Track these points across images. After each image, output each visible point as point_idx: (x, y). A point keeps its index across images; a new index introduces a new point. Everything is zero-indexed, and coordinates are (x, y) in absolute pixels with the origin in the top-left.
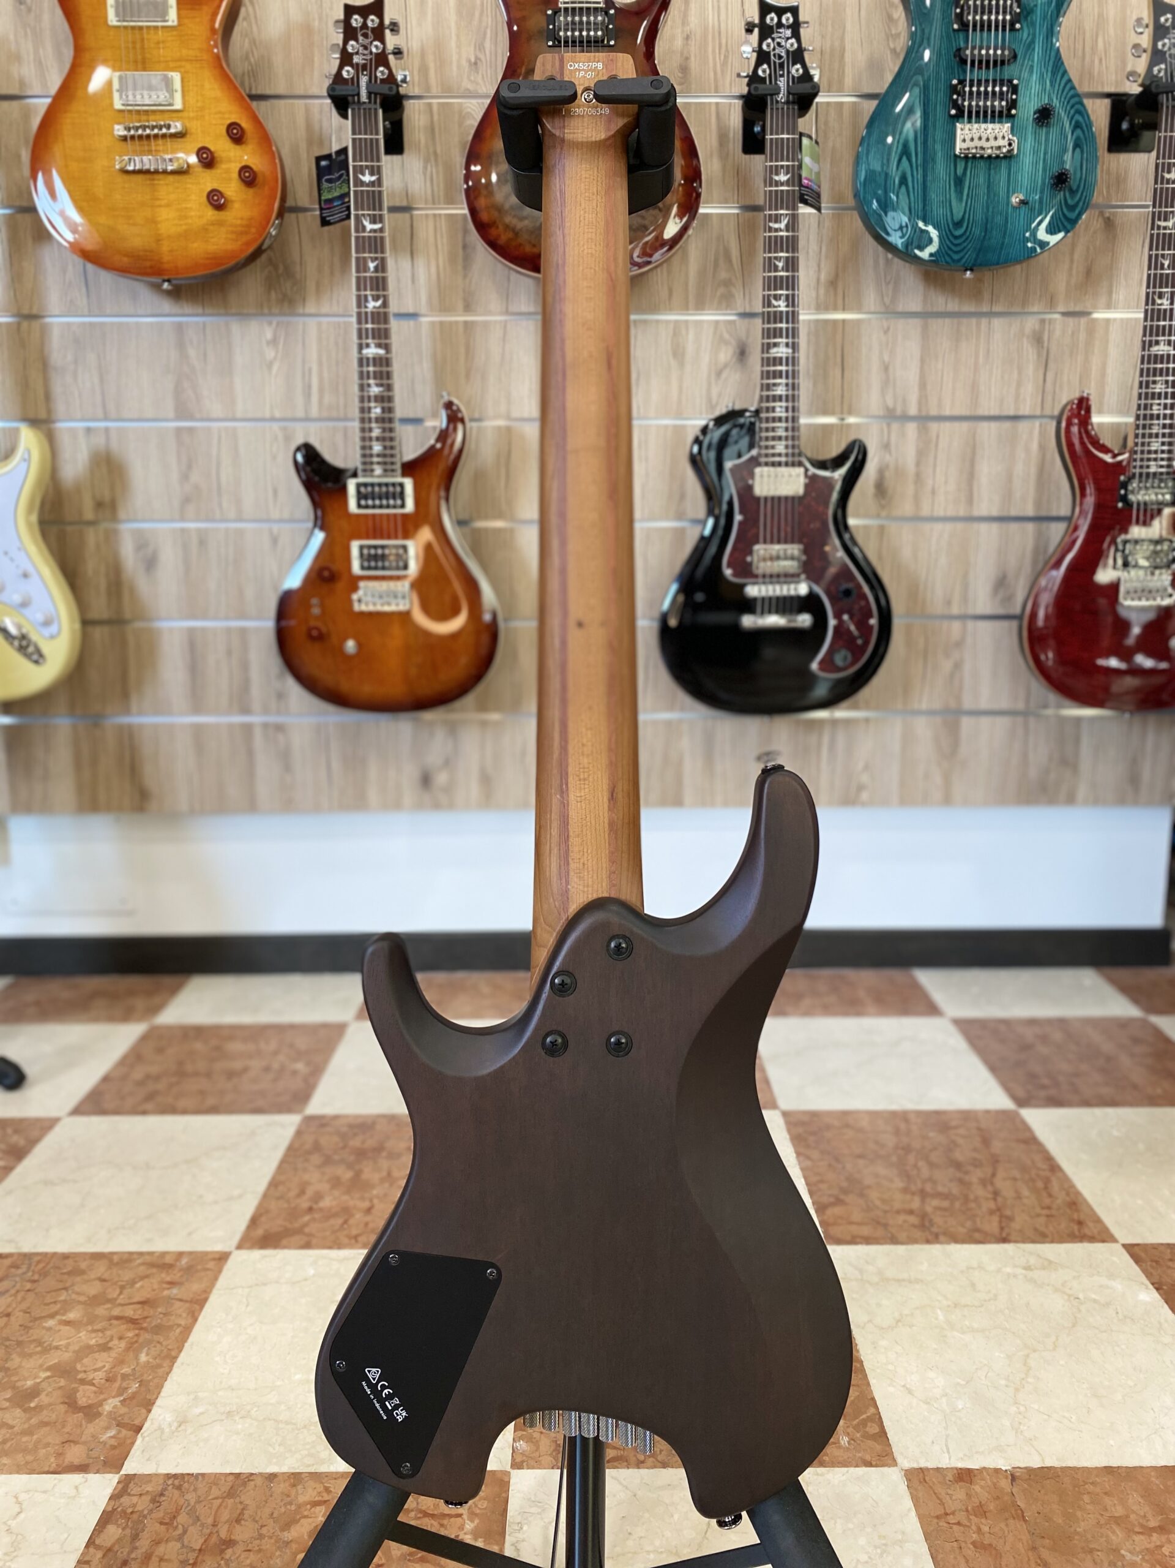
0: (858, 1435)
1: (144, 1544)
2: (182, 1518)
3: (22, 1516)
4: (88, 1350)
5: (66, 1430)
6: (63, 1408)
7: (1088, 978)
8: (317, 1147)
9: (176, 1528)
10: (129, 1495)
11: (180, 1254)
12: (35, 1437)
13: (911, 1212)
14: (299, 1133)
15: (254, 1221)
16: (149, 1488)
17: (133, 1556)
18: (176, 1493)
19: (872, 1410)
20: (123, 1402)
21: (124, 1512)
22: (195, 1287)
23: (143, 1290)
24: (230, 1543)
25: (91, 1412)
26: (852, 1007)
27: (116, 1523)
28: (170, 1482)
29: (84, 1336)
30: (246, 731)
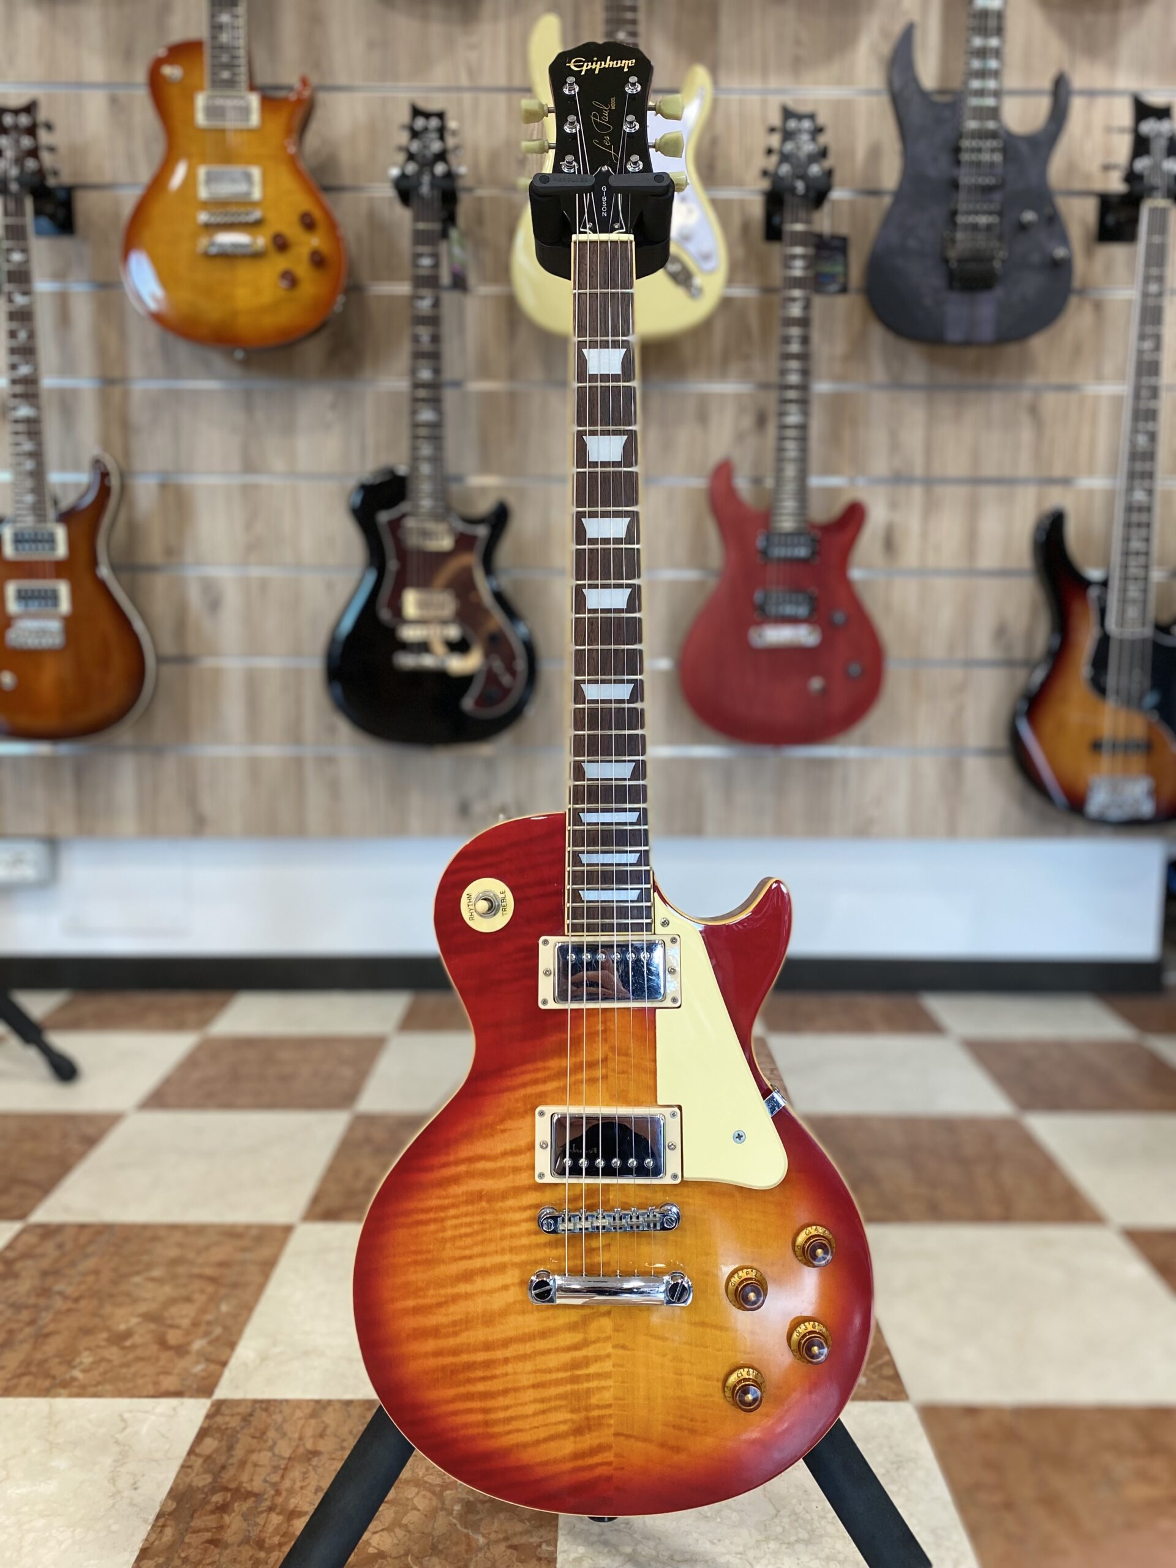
0: (875, 1376)
1: (239, 1452)
2: (271, 1434)
3: (129, 1430)
4: (173, 1301)
5: (162, 1363)
6: (154, 1348)
7: (1086, 1006)
8: (368, 1140)
9: (266, 1441)
10: (223, 1415)
11: (248, 1227)
12: (133, 1370)
13: (921, 1198)
14: (352, 1128)
15: (316, 1200)
16: (241, 1410)
17: (230, 1461)
18: (264, 1414)
19: (886, 1358)
20: (210, 1343)
21: (218, 1429)
22: (265, 1252)
23: (219, 1254)
24: (315, 1453)
25: (181, 1350)
27: (212, 1436)
28: (257, 1405)
29: (168, 1290)
30: (298, 762)
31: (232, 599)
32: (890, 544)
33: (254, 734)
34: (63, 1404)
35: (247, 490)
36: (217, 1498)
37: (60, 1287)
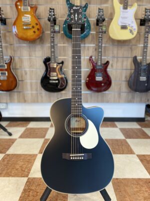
7: (135, 123)
8: (46, 142)
9: (34, 183)
11: (32, 155)
15: (40, 151)
23: (28, 158)
24: (40, 185)
26: (107, 127)
29: (22, 163)
30: (37, 93)
31: (28, 73)
32: (112, 66)
33: (32, 90)
34: (10, 178)
35: (30, 59)
36: (29, 190)
37: (10, 162)
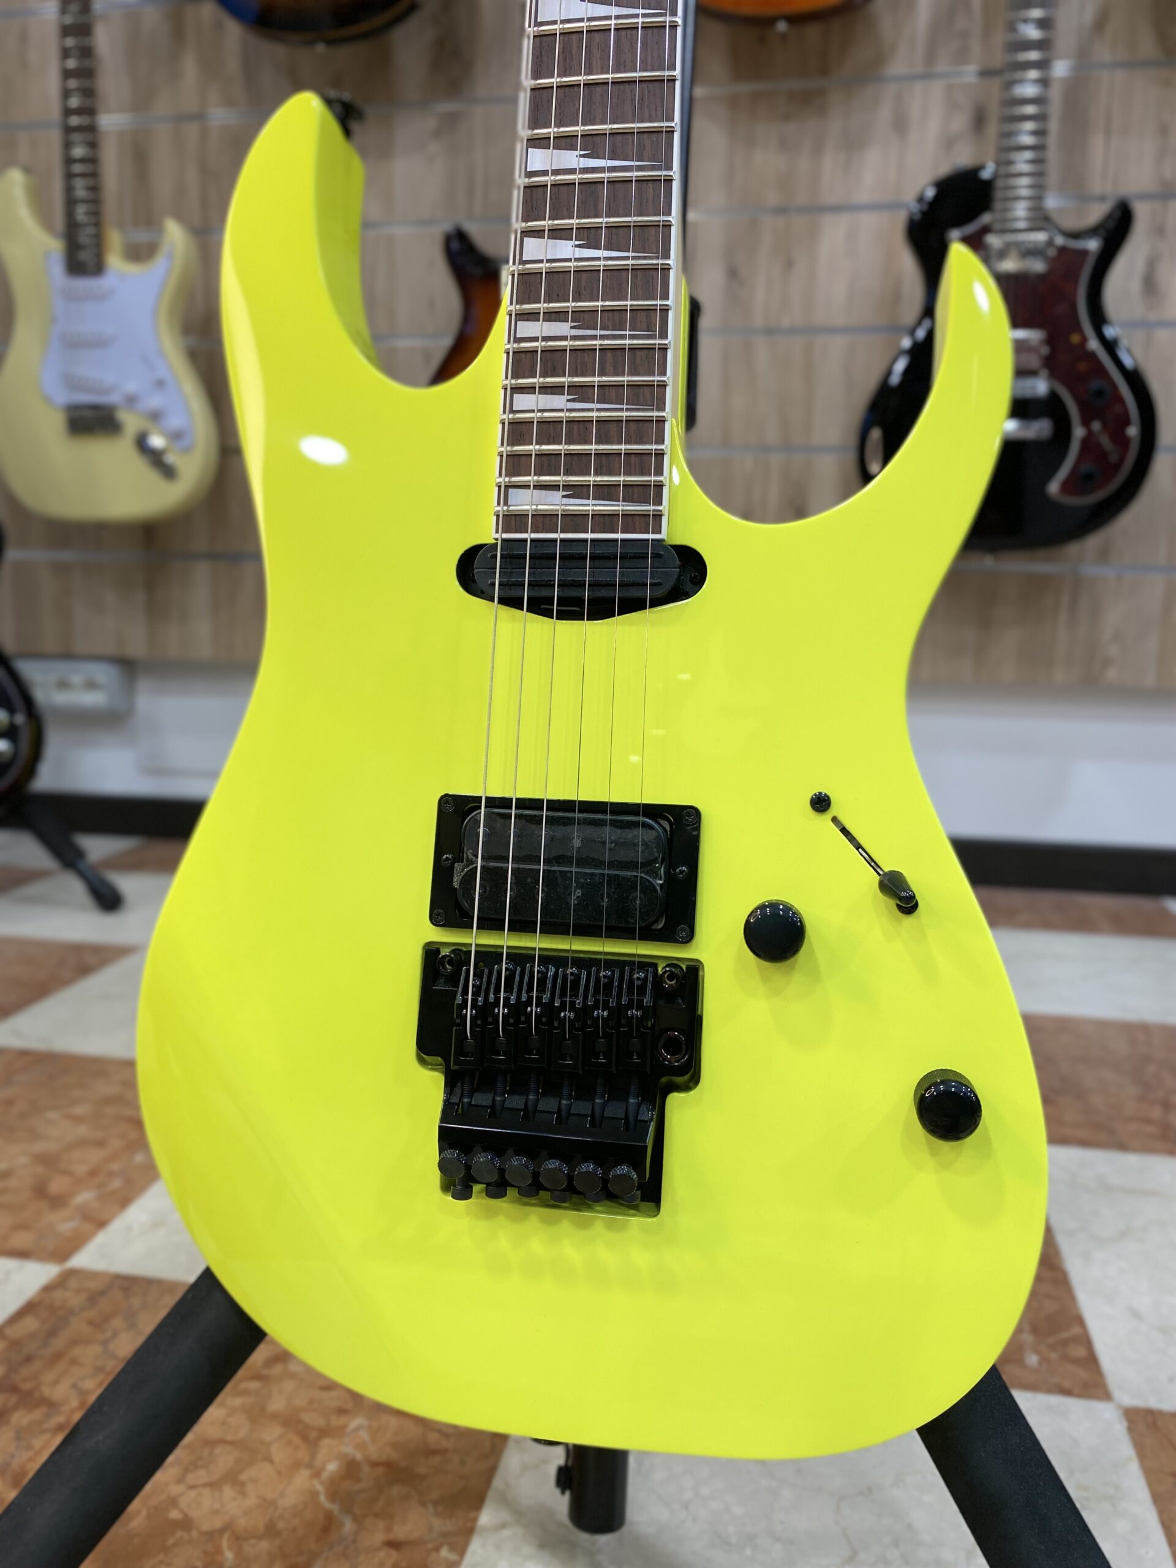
0: (1054, 1356)
1: (59, 1342)
2: (117, 1323)
5: (25, 1214)
6: (27, 1195)
10: (64, 1289)
13: (1148, 1121)
16: (93, 1285)
17: (42, 1352)
18: (120, 1295)
19: (1076, 1330)
20: (99, 1197)
21: (50, 1306)
25: (58, 1202)
27: (37, 1317)
28: (118, 1282)
